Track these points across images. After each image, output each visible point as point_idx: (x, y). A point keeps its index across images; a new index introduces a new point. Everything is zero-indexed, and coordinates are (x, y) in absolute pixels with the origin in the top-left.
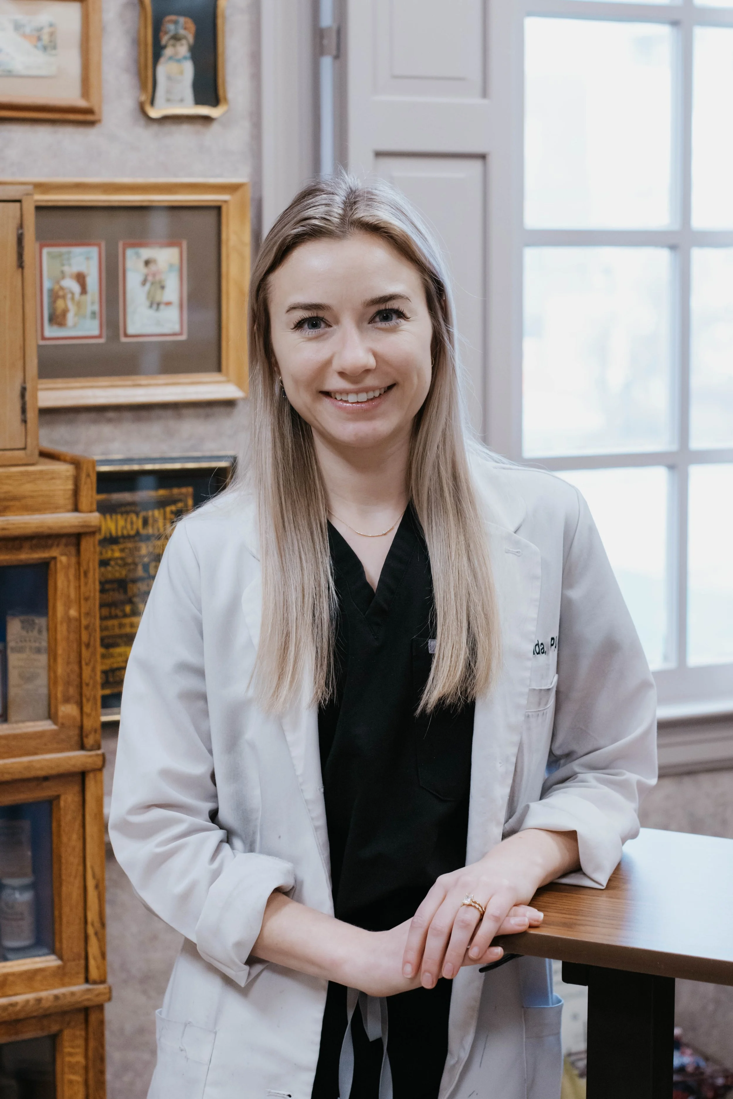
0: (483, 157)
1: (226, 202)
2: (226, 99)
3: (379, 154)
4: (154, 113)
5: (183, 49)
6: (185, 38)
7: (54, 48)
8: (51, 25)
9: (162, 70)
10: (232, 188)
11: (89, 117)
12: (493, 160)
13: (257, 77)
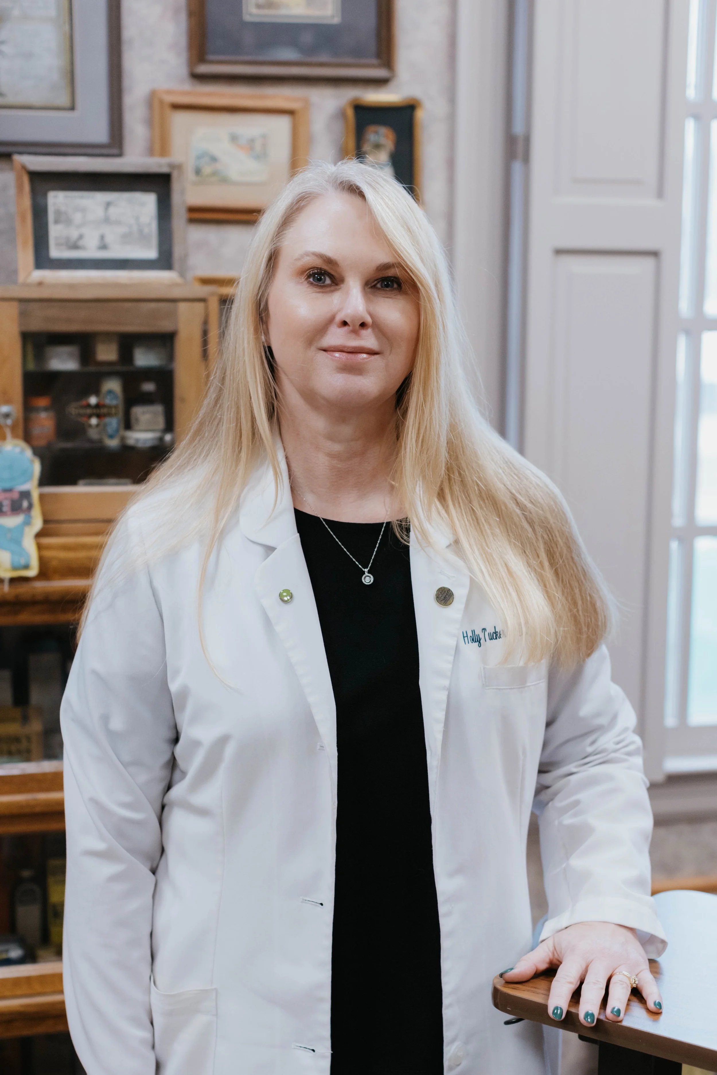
0: (655, 254)
3: (559, 252)
5: (383, 157)
6: (384, 146)
7: (266, 156)
8: (264, 137)
12: (665, 258)
13: (451, 180)
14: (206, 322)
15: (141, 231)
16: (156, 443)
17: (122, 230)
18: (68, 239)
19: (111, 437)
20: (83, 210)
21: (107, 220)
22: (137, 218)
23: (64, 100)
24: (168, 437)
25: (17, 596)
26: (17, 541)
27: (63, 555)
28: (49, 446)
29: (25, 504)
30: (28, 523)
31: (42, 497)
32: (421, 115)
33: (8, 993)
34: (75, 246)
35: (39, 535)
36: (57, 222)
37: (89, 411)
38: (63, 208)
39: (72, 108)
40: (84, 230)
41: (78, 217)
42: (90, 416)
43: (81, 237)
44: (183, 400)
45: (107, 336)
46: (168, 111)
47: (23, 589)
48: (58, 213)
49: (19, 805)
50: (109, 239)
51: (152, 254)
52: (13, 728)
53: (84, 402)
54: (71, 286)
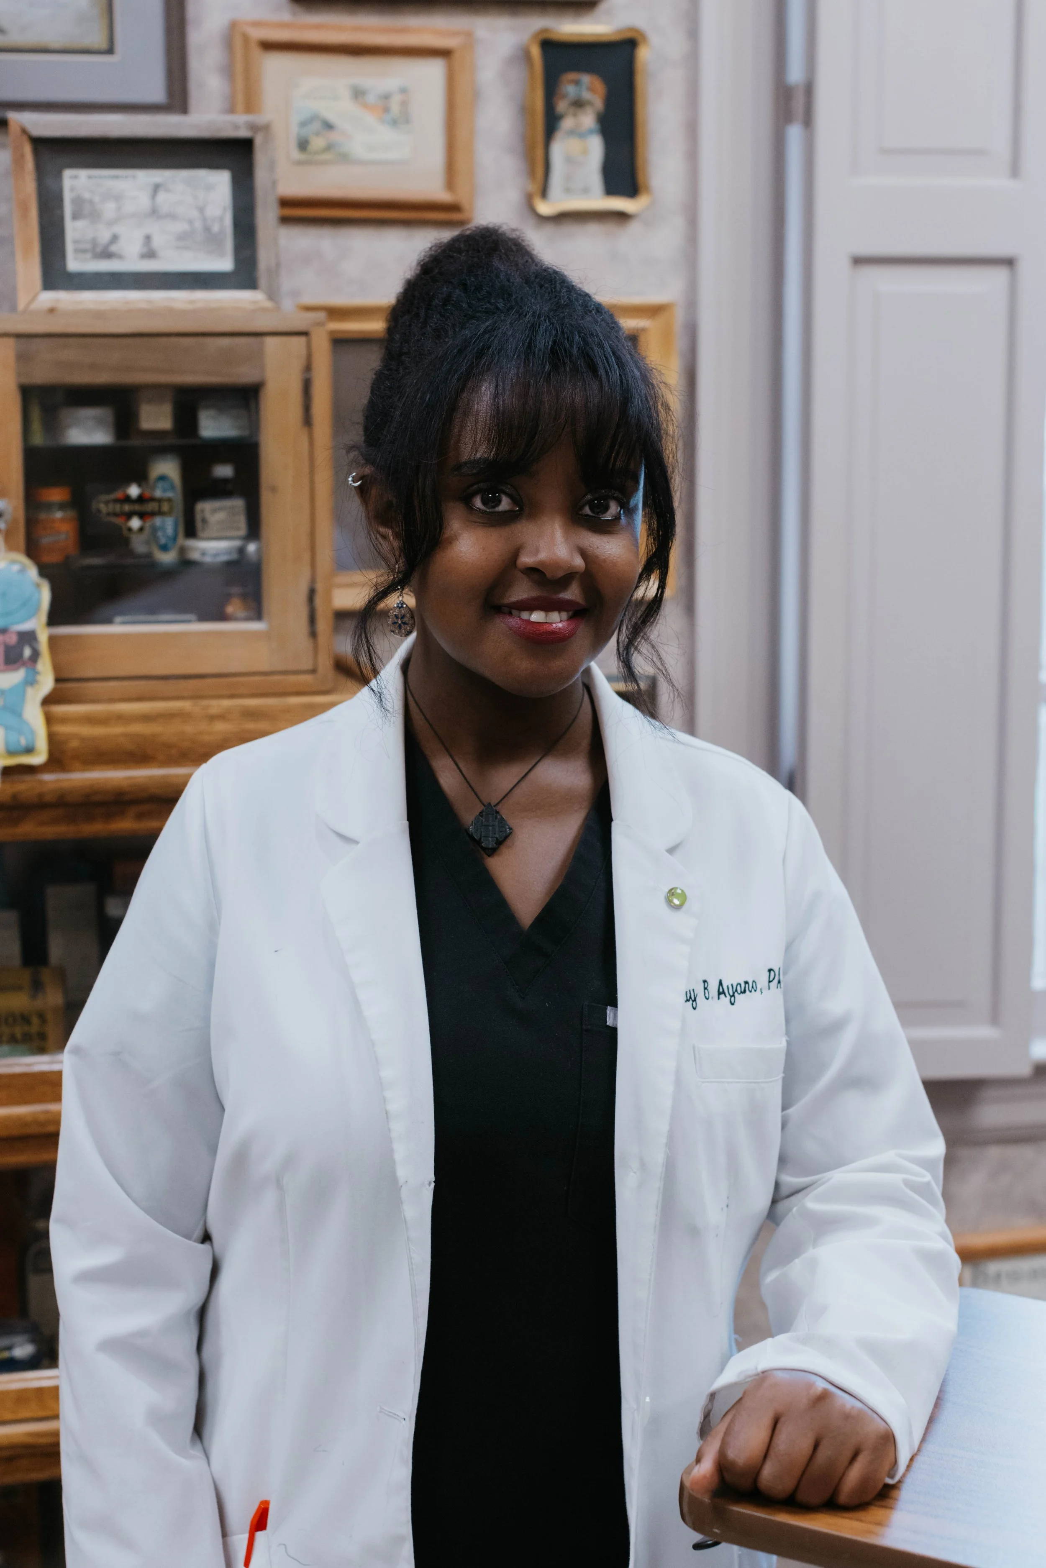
0: (1009, 262)
1: (644, 330)
2: (647, 189)
3: (859, 261)
4: (544, 208)
5: (588, 120)
6: (589, 103)
7: (408, 121)
8: (404, 91)
9: (559, 149)
10: (654, 311)
11: (455, 216)
12: (1024, 268)
13: (693, 156)
14: (308, 368)
15: (207, 229)
16: (234, 556)
17: (181, 227)
18: (94, 242)
19: (164, 548)
20: (118, 198)
21: (154, 213)
22: (201, 210)
23: (97, 39)
24: (252, 548)
25: (15, 796)
26: (16, 711)
27: (87, 731)
28: (66, 563)
29: (27, 652)
30: (31, 681)
31: (53, 641)
32: (643, 54)
33: (9, 1416)
34: (107, 254)
35: (47, 701)
36: (75, 217)
37: (127, 508)
38: (87, 195)
39: (110, 51)
40: (117, 229)
41: (109, 209)
42: (129, 516)
43: (115, 238)
44: (274, 489)
45: (157, 390)
46: (256, 52)
47: (24, 786)
48: (79, 202)
49: (21, 1121)
50: (158, 241)
51: (225, 264)
52: (19, 1001)
53: (119, 494)
54: (99, 315)
